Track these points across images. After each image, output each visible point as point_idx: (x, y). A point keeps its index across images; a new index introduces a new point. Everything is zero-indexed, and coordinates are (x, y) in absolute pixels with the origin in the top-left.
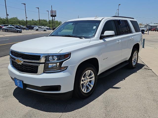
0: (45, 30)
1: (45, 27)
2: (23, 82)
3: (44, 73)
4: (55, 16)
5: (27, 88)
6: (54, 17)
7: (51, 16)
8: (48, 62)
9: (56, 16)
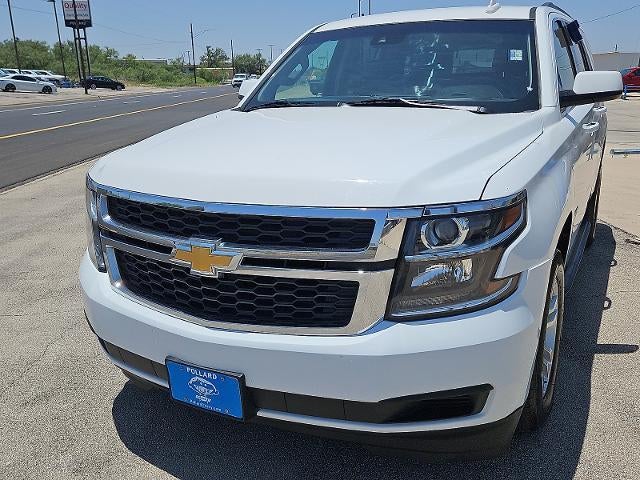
0: (47, 90)
1: (43, 77)
2: (242, 380)
3: (389, 318)
4: (89, 24)
5: (259, 414)
6: (84, 27)
7: (68, 23)
8: (418, 258)
9: (90, 26)
